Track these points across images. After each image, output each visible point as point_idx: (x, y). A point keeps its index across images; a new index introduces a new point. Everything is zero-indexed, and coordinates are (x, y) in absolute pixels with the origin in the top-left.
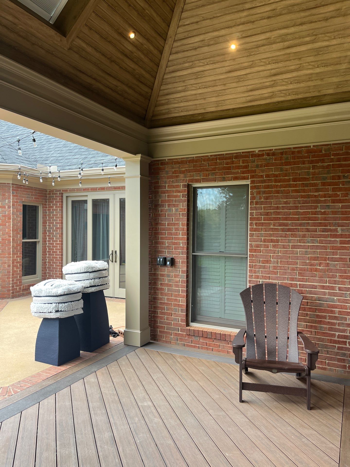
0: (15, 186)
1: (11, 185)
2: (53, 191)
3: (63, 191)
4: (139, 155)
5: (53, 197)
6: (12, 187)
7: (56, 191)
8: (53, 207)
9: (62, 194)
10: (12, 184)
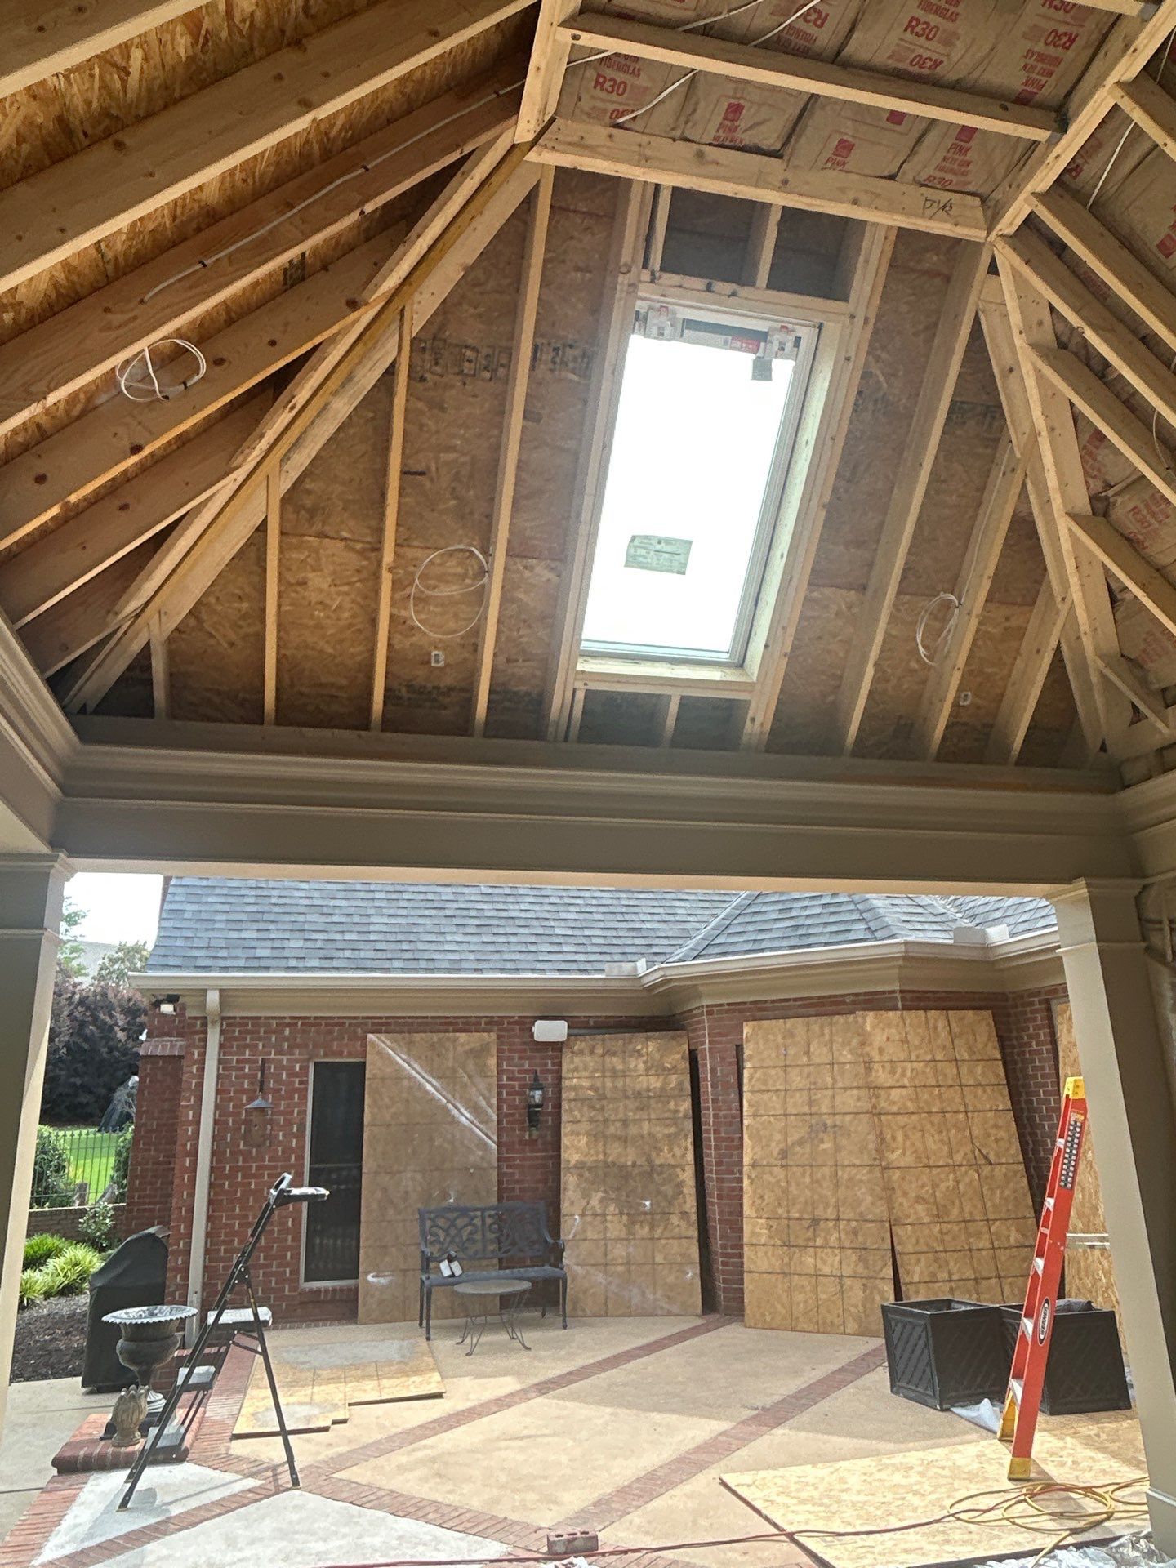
0: (908, 996)
1: (898, 995)
2: (1022, 997)
3: (1048, 992)
4: (1082, 882)
5: (1025, 1013)
6: (903, 999)
7: (1029, 996)
8: (1030, 1045)
9: (1048, 1001)
10: (901, 991)
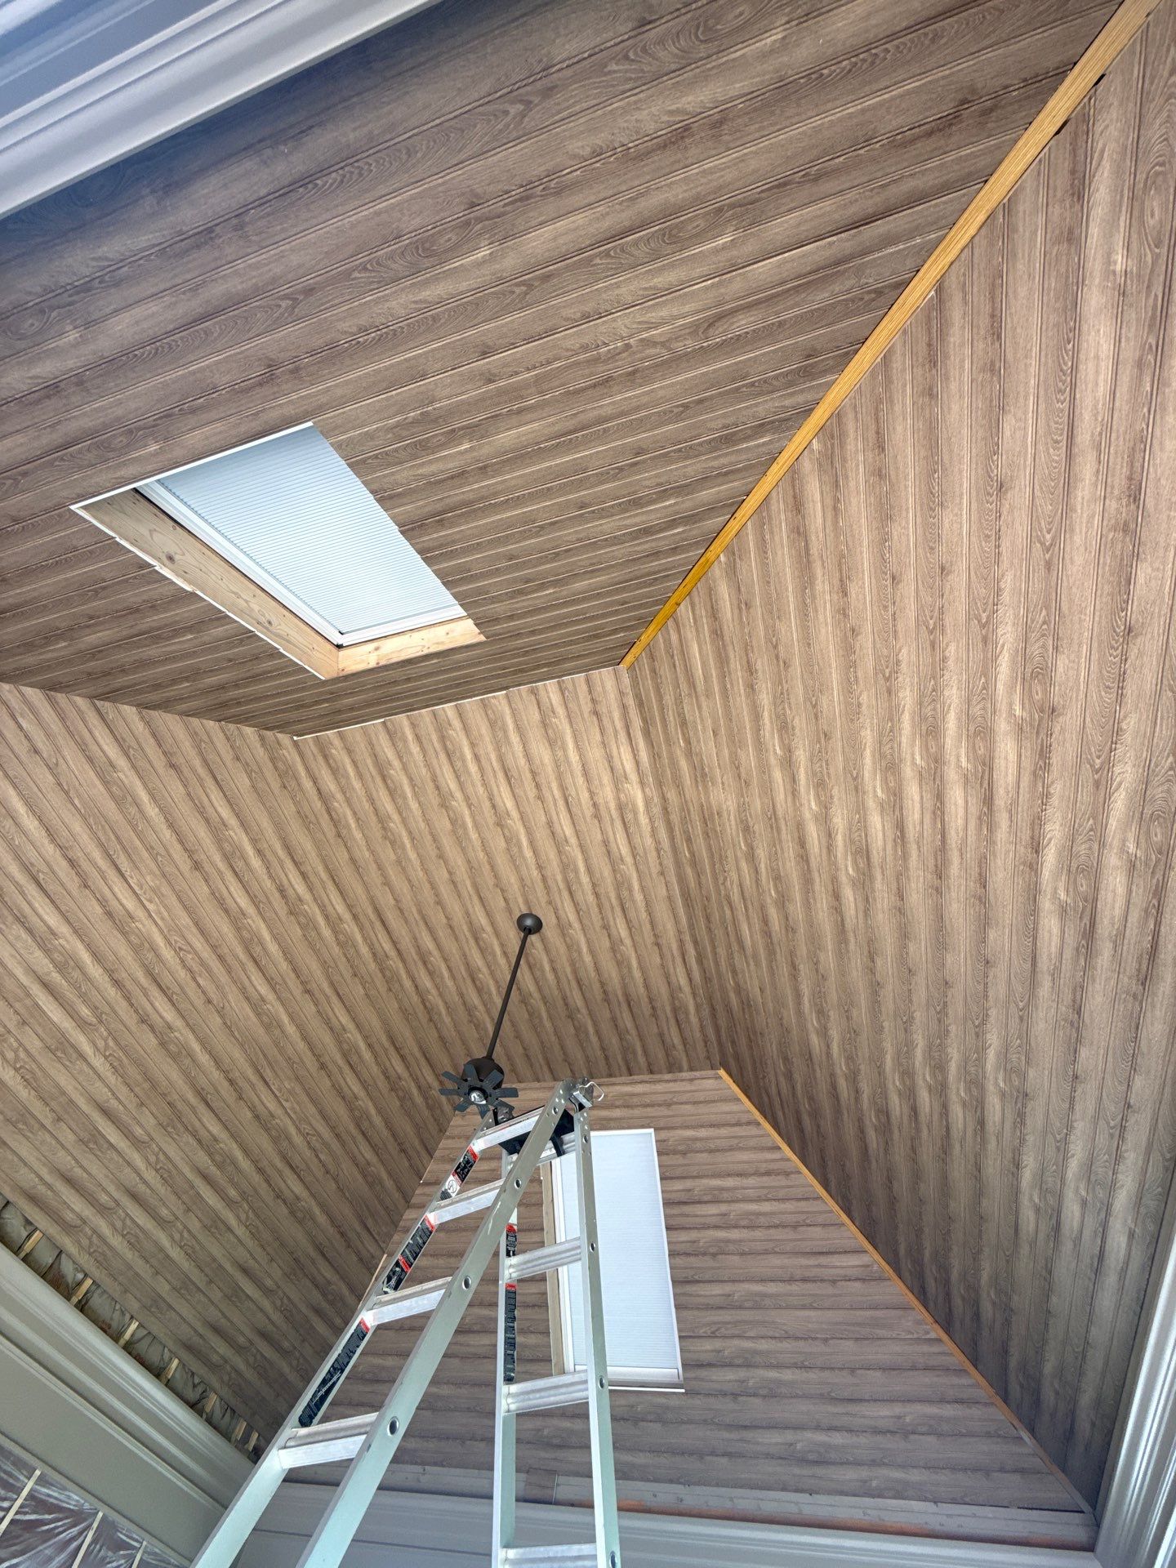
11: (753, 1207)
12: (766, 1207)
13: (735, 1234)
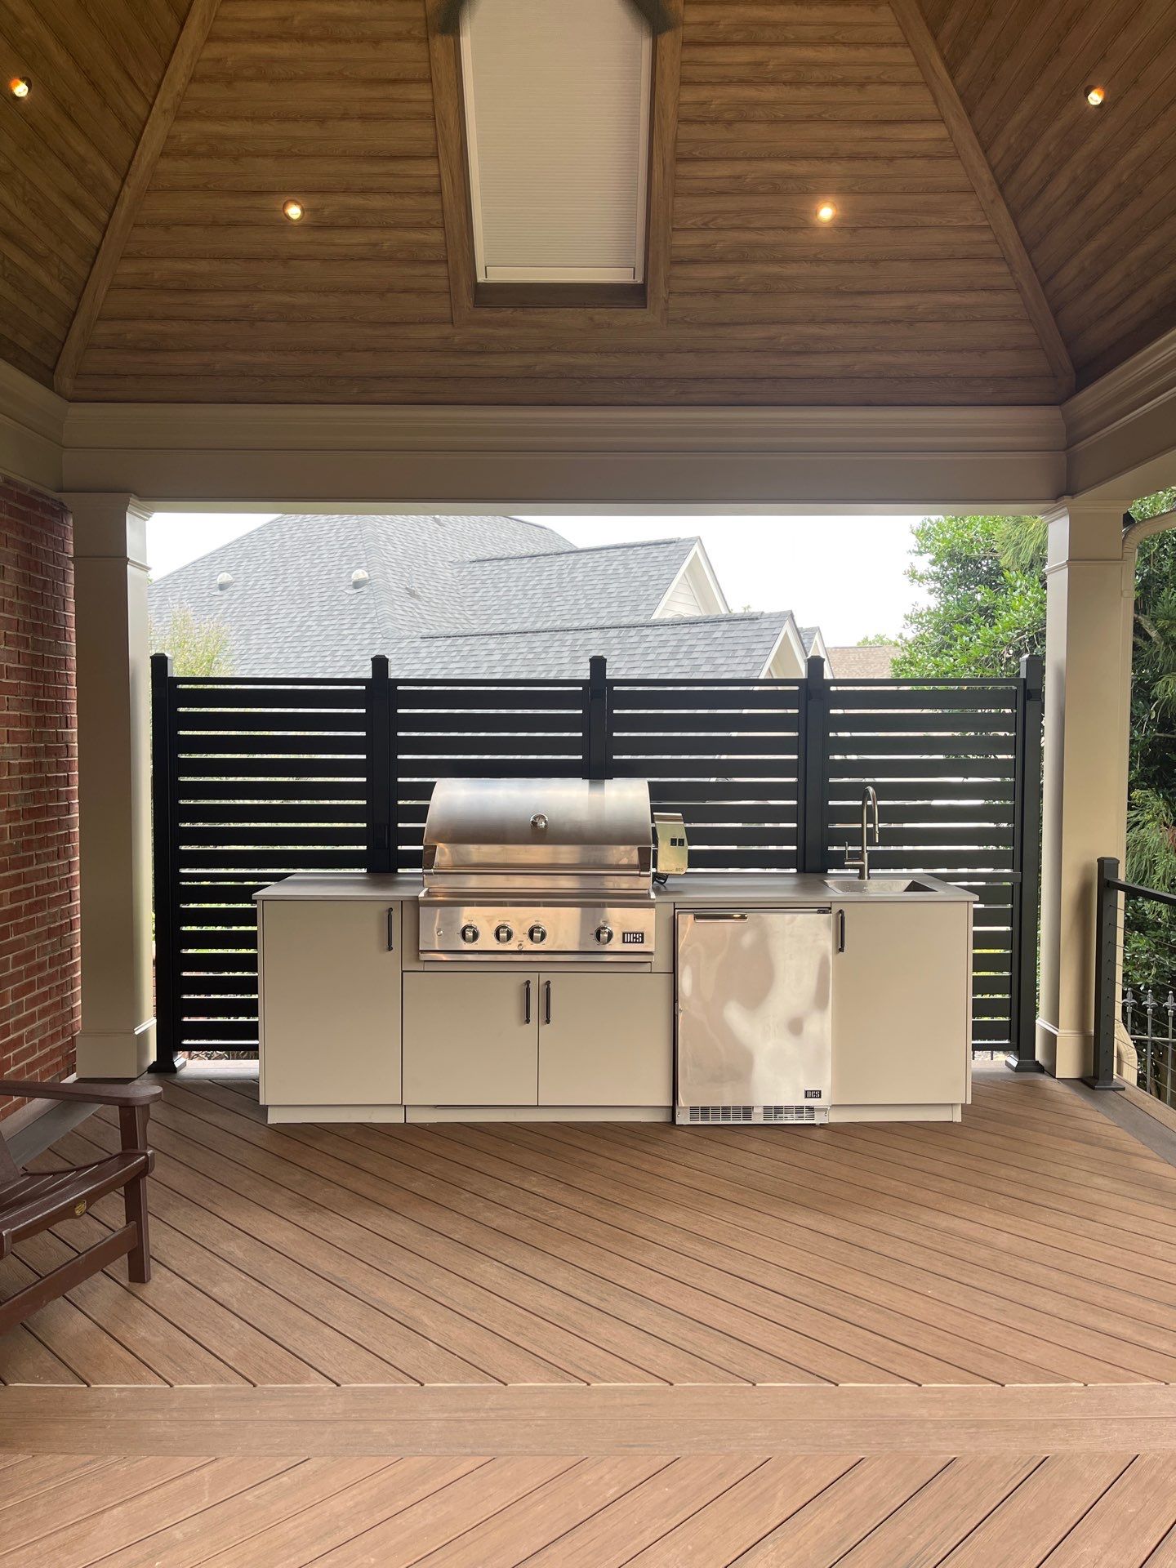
11: (808, 53)
12: (829, 54)
13: (769, 93)
